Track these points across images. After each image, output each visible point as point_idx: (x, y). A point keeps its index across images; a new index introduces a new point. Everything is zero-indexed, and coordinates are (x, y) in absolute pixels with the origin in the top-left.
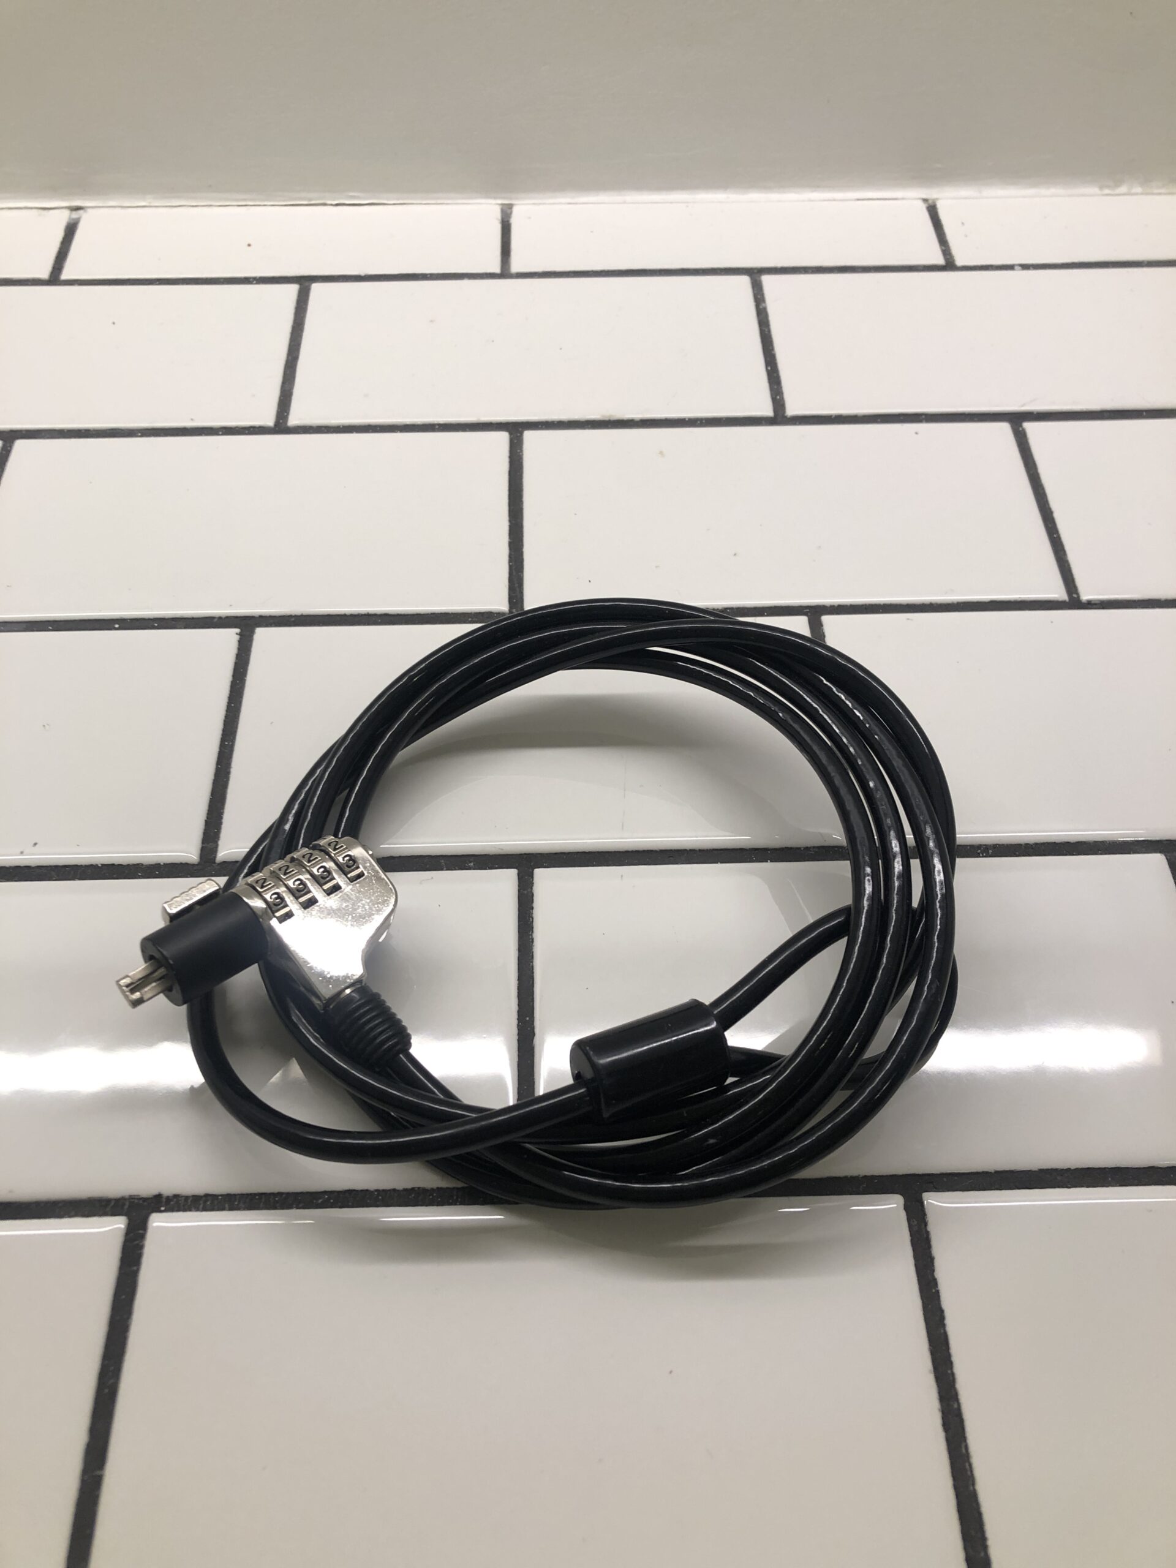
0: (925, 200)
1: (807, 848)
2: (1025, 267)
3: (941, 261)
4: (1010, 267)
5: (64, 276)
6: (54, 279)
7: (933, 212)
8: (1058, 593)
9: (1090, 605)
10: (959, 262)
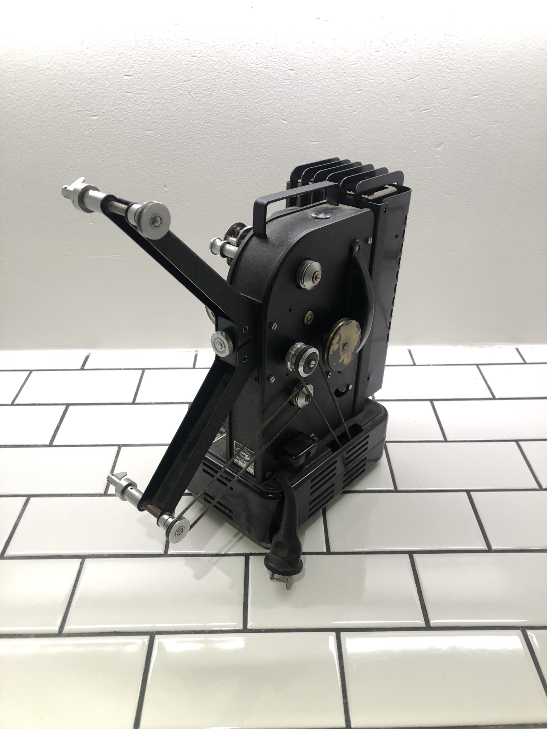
0: (408, 349)
1: (385, 491)
2: (433, 365)
3: (412, 364)
4: (430, 365)
5: (196, 367)
6: (194, 367)
7: (410, 352)
8: (443, 439)
9: (450, 442)
10: (417, 364)
